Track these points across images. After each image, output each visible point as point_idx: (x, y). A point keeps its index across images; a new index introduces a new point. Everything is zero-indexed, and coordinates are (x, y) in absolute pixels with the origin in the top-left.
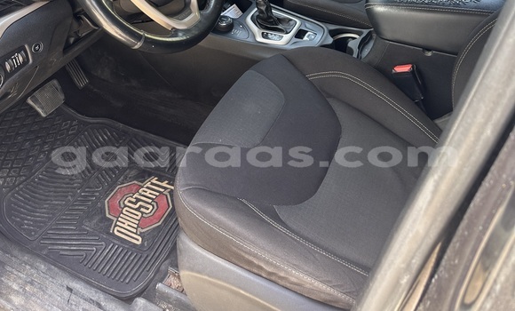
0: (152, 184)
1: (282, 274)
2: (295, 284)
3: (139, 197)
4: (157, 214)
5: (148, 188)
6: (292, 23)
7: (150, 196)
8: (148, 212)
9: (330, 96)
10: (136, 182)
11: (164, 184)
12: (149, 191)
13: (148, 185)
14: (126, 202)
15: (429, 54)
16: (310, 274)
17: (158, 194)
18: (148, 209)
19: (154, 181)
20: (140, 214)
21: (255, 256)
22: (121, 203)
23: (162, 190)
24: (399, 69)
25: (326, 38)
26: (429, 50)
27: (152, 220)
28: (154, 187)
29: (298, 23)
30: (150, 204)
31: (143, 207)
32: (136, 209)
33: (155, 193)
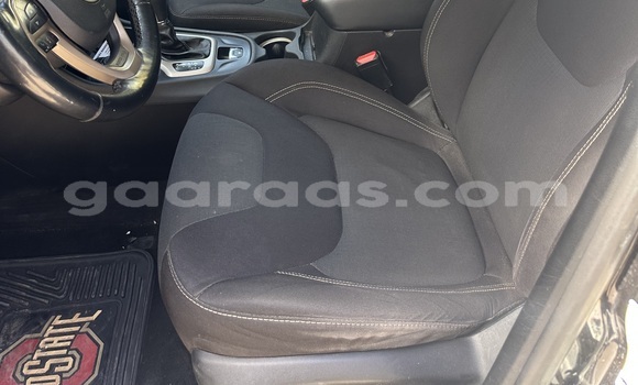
0: (56, 327)
1: (368, 336)
2: (384, 339)
3: (44, 354)
4: (85, 364)
5: (51, 335)
6: (204, 43)
7: (61, 344)
8: (67, 368)
9: (300, 114)
10: (28, 336)
11: (76, 319)
12: (56, 339)
13: (51, 330)
14: (25, 371)
15: (390, 34)
16: (398, 319)
17: (72, 337)
18: (66, 364)
19: (58, 322)
20: (57, 377)
21: (334, 329)
22: (18, 375)
23: (76, 329)
24: (363, 60)
25: (256, 49)
26: (388, 31)
27: (80, 377)
28: (61, 330)
29: (212, 42)
30: (66, 355)
31: (57, 365)
32: (47, 374)
33: (66, 337)
